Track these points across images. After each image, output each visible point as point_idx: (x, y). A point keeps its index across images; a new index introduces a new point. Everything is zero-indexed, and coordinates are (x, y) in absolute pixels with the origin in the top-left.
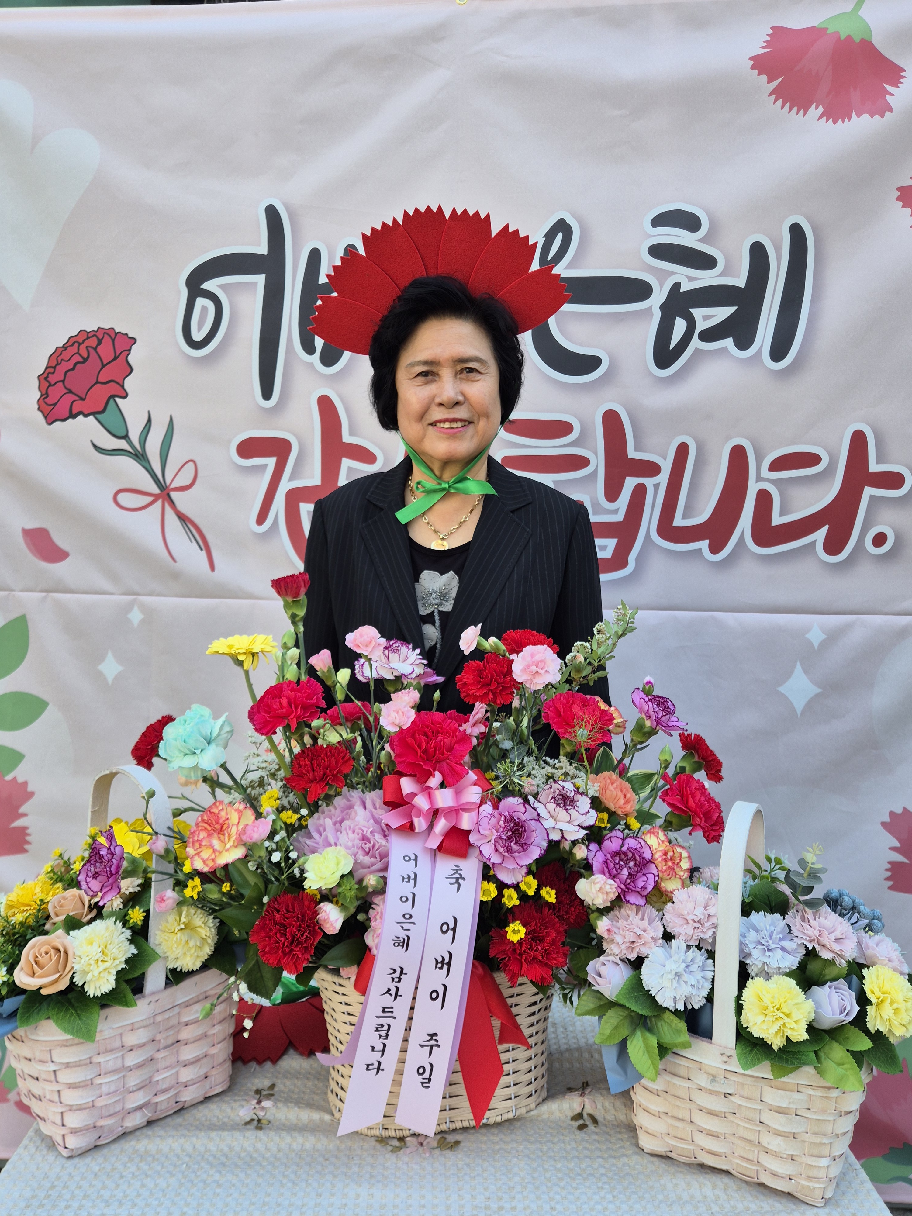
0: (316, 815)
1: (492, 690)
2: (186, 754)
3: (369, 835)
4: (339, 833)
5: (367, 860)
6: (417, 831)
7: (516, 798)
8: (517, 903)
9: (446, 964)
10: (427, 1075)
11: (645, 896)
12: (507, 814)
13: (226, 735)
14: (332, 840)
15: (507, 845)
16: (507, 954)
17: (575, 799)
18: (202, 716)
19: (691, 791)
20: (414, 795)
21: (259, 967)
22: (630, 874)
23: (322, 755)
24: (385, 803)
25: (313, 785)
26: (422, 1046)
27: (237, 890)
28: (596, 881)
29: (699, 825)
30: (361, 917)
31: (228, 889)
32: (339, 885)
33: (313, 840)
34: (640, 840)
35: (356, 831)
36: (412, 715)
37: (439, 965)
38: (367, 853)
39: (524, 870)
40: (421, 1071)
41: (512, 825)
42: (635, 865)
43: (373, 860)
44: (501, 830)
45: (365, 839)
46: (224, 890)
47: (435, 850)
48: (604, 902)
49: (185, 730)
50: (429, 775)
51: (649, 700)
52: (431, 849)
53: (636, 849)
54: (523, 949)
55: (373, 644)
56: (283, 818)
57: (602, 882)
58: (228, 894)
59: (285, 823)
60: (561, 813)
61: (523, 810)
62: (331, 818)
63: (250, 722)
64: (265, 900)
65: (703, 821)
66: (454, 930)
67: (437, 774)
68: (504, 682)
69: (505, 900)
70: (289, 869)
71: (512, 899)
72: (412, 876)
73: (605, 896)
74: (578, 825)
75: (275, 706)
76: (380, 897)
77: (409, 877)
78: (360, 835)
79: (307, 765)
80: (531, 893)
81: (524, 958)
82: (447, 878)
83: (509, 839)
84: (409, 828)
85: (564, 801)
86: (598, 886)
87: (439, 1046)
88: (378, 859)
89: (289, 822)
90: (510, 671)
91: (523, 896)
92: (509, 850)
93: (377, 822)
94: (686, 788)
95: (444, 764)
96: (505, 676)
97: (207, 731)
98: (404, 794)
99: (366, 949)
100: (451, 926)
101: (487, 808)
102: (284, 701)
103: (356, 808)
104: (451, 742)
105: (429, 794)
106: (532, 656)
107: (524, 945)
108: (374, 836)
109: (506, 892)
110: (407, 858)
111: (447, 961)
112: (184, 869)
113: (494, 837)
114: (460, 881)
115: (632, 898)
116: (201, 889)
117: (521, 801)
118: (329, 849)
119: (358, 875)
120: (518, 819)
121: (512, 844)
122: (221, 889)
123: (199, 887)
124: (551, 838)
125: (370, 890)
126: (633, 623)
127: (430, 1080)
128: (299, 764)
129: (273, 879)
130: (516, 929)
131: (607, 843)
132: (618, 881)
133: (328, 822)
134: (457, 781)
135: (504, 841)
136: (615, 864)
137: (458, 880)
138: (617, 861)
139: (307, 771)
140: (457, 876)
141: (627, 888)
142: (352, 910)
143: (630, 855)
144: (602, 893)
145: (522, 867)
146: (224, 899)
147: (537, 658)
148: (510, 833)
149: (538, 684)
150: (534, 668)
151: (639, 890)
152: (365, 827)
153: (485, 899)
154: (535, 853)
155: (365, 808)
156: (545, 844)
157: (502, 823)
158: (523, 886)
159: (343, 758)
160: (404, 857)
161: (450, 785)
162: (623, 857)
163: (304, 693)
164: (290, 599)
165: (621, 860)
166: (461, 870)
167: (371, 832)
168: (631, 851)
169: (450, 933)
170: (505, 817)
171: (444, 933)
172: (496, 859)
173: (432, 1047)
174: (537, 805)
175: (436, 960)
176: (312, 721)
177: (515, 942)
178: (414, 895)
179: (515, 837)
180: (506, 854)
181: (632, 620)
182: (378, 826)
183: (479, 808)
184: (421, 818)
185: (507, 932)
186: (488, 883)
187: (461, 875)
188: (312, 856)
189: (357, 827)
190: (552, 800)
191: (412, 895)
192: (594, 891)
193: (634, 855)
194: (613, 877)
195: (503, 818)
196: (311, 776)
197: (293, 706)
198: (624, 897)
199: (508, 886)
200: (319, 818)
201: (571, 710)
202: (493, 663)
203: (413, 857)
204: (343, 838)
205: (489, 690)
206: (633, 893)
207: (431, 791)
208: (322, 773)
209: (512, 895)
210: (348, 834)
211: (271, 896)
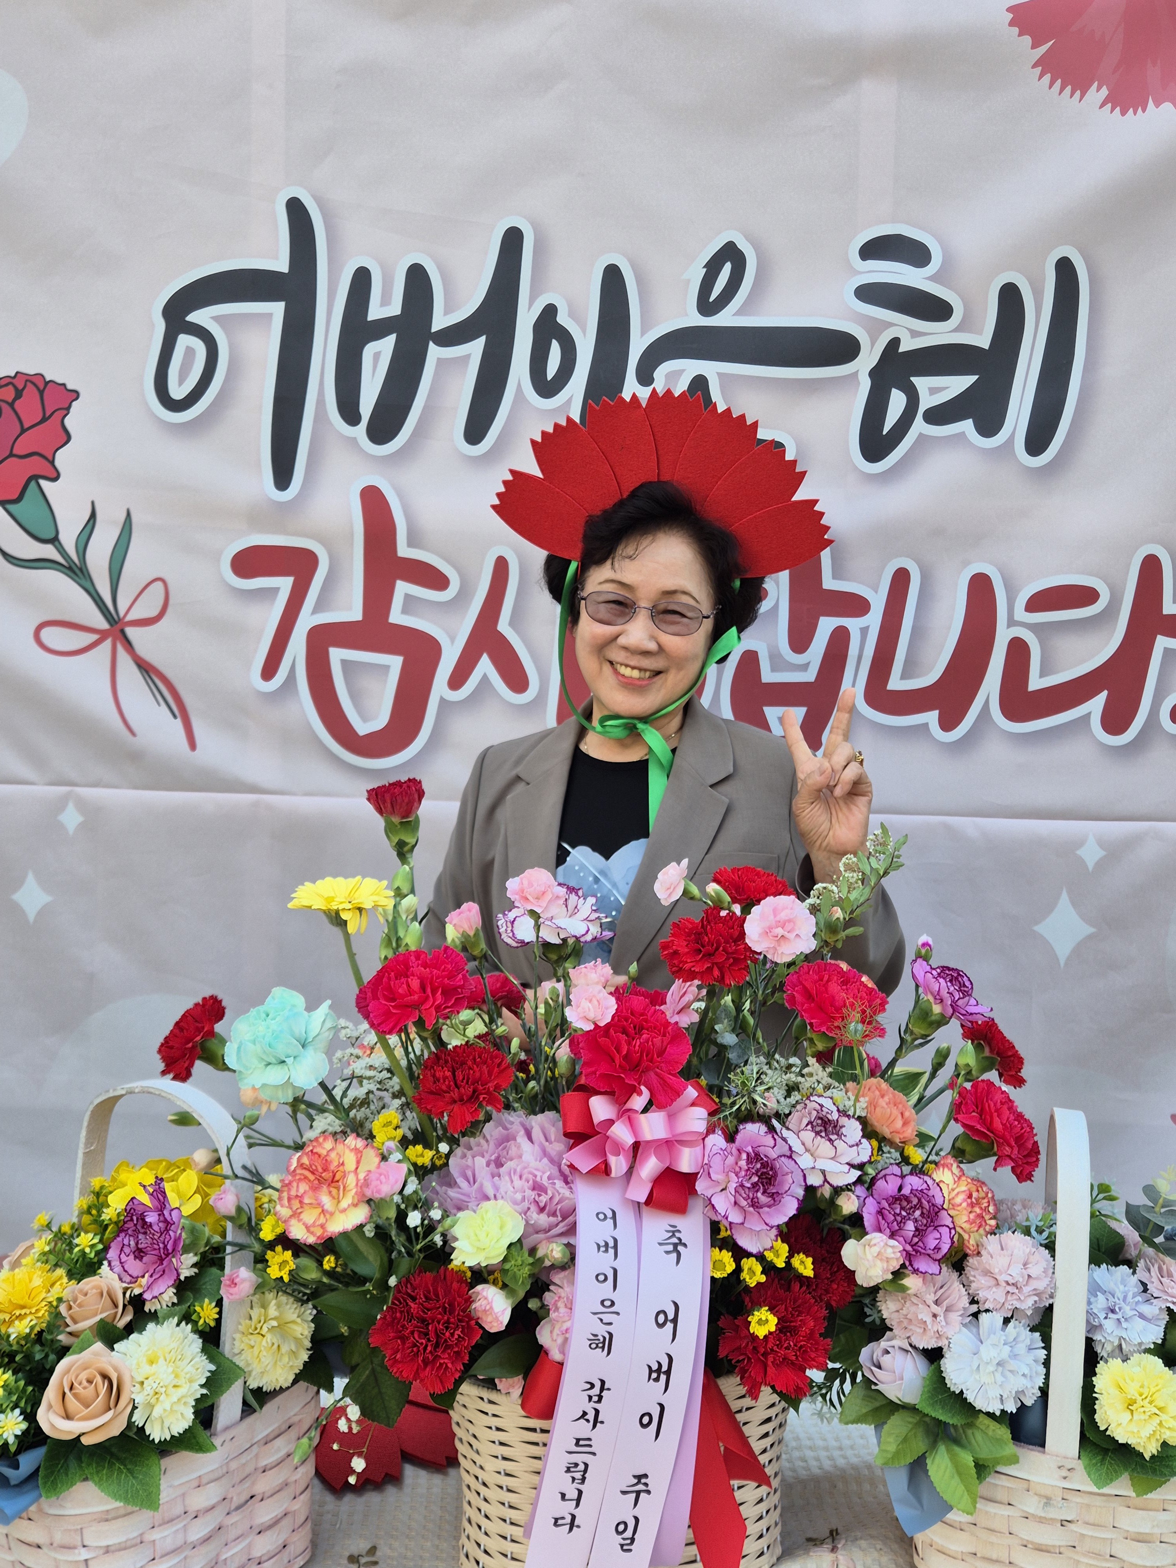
0: (459, 1151)
1: (716, 963)
2: (269, 1064)
3: (545, 1182)
4: (496, 1178)
5: (543, 1220)
6: (613, 1175)
7: (757, 1125)
8: (763, 1279)
9: (665, 1373)
10: (629, 1534)
11: (939, 1261)
12: (749, 1149)
13: (327, 1034)
14: (490, 1192)
15: (751, 1195)
16: (746, 1354)
17: (840, 1123)
18: (294, 1006)
19: (995, 1105)
20: (610, 1122)
21: (376, 1380)
22: (917, 1229)
23: (470, 1063)
24: (567, 1135)
25: (456, 1107)
26: (624, 1493)
27: (345, 1266)
28: (873, 1243)
29: (1007, 1156)
30: (533, 1304)
31: (333, 1265)
32: (505, 1260)
33: (456, 1190)
34: (926, 1178)
35: (524, 1177)
36: (611, 1005)
37: (654, 1375)
38: (542, 1210)
39: (774, 1232)
40: (621, 1528)
41: (759, 1166)
42: (922, 1214)
43: (552, 1219)
44: (743, 1173)
45: (538, 1188)
46: (326, 1266)
47: (639, 1203)
48: (885, 1271)
49: (268, 1028)
50: (634, 1090)
51: (939, 974)
52: (632, 1201)
53: (922, 1191)
54: (770, 1345)
55: (549, 896)
56: (411, 1157)
57: (882, 1244)
58: (331, 1274)
59: (415, 1165)
60: (823, 1146)
61: (772, 1143)
62: (483, 1157)
63: (359, 1011)
64: (393, 1281)
65: (1016, 1151)
66: (675, 1321)
67: (643, 1088)
68: (736, 952)
69: (745, 1275)
70: (426, 1235)
71: (754, 1273)
72: (611, 1244)
73: (885, 1265)
74: (847, 1164)
75: (400, 991)
76: (562, 1274)
77: (607, 1245)
78: (531, 1182)
79: (447, 1077)
80: (780, 1264)
81: (771, 1358)
82: (660, 1244)
83: (754, 1187)
84: (603, 1171)
85: (825, 1127)
86: (875, 1250)
87: (648, 1492)
88: (560, 1219)
89: (420, 1162)
90: (743, 934)
91: (768, 1268)
92: (755, 1204)
93: (555, 1162)
94: (987, 1101)
95: (652, 1074)
96: (735, 941)
97: (300, 1030)
98: (596, 1121)
99: (539, 1351)
100: (671, 1316)
101: (717, 1140)
102: (415, 983)
103: (519, 1139)
104: (662, 1042)
105: (629, 1118)
106: (775, 912)
107: (771, 1340)
108: (554, 1184)
109: (747, 1263)
110: (601, 1216)
111: (665, 1368)
112: (262, 1235)
113: (732, 1186)
114: (680, 1248)
115: (922, 1264)
116: (293, 1267)
117: (764, 1129)
118: (486, 1205)
119: (528, 1243)
120: (766, 1156)
121: (759, 1194)
122: (320, 1264)
123: (291, 1263)
124: (809, 1183)
125: (547, 1263)
126: (898, 857)
127: (633, 1540)
128: (434, 1076)
129: (403, 1250)
130: (764, 1319)
131: (881, 1184)
132: (901, 1239)
133: (480, 1162)
134: (672, 1101)
135: (747, 1190)
136: (895, 1215)
137: (677, 1247)
138: (898, 1211)
139: (449, 1087)
140: (675, 1240)
141: (914, 1250)
142: (521, 1294)
143: (915, 1201)
144: (881, 1260)
145: (772, 1227)
146: (325, 1280)
147: (783, 916)
148: (755, 1179)
149: (785, 954)
150: (780, 931)
151: (931, 1252)
152: (537, 1170)
153: (718, 1275)
154: (789, 1208)
155: (530, 1138)
156: (800, 1192)
157: (743, 1163)
158: (769, 1255)
159: (499, 1065)
160: (598, 1214)
161: (661, 1107)
162: (904, 1203)
163: (444, 971)
164: (396, 820)
165: (902, 1208)
166: (679, 1231)
167: (549, 1178)
168: (915, 1196)
169: (670, 1326)
170: (748, 1154)
171: (661, 1326)
172: (735, 1217)
173: (638, 1493)
174: (785, 1133)
175: (650, 1367)
176: (458, 1013)
177: (761, 1338)
178: (615, 1271)
179: (762, 1183)
180: (751, 1209)
181: (896, 853)
182: (556, 1168)
183: (704, 1139)
184: (621, 1157)
185: (750, 1322)
186: (721, 1250)
187: (680, 1239)
188: (460, 1214)
189: (526, 1171)
190: (809, 1127)
191: (612, 1271)
192: (869, 1257)
193: (919, 1200)
194: (892, 1236)
195: (744, 1156)
196: (456, 1096)
197: (429, 990)
198: (911, 1265)
199: (749, 1255)
200: (464, 1156)
201: (826, 989)
202: (715, 923)
203: (610, 1214)
204: (504, 1184)
205: (713, 964)
206: (922, 1256)
207: (633, 1115)
208: (471, 1090)
209: (754, 1268)
210: (512, 1181)
211: (400, 1277)
